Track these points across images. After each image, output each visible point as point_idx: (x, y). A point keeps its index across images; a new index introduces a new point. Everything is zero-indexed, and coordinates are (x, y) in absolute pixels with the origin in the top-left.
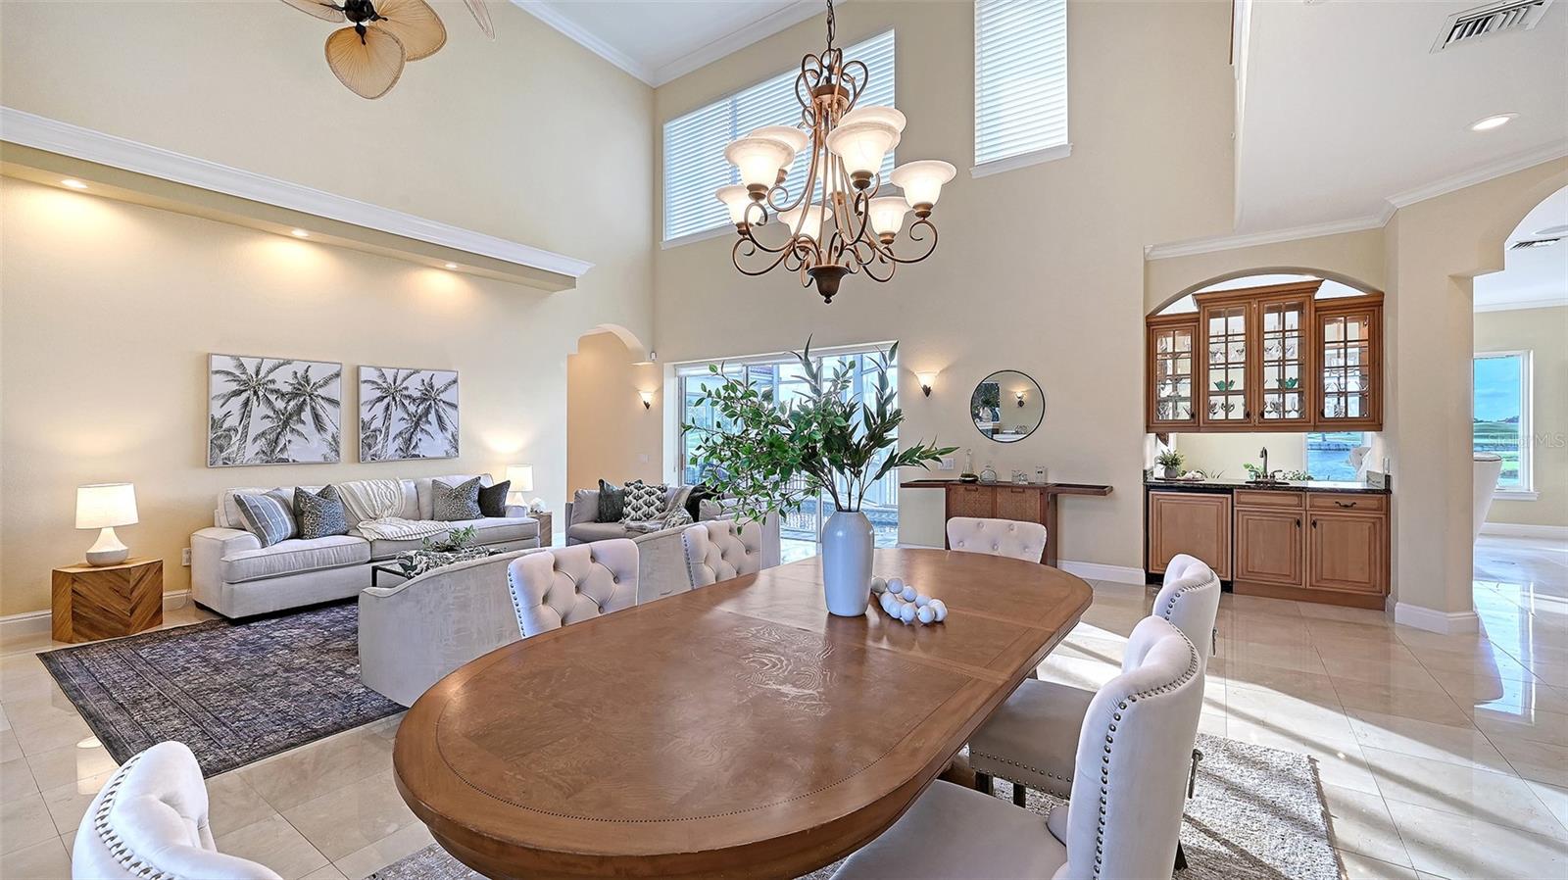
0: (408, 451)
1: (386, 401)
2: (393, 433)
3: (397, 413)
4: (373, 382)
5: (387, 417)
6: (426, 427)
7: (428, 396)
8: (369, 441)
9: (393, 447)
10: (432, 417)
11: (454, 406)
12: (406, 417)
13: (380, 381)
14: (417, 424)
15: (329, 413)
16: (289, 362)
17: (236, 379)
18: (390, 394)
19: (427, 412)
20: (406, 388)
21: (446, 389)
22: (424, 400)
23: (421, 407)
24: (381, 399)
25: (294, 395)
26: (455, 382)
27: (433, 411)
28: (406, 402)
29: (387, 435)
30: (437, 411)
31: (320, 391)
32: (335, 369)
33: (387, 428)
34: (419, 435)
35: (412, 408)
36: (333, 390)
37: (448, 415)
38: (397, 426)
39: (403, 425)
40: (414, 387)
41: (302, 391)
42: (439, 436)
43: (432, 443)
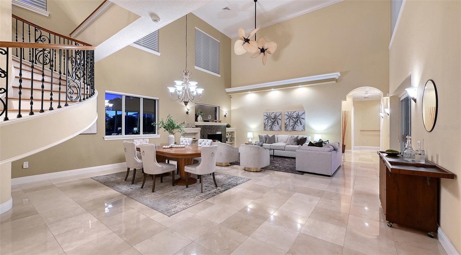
0: (293, 129)
1: (289, 119)
2: (291, 125)
3: (291, 121)
4: (287, 115)
5: (289, 122)
6: (297, 124)
7: (298, 117)
8: (286, 127)
9: (290, 128)
10: (299, 122)
11: (304, 119)
12: (293, 122)
13: (288, 115)
14: (295, 123)
15: (279, 121)
16: (273, 113)
17: (267, 117)
18: (290, 117)
19: (298, 120)
20: (293, 116)
21: (302, 115)
22: (297, 118)
23: (296, 119)
24: (288, 118)
25: (274, 118)
26: (304, 113)
27: (299, 120)
28: (293, 119)
29: (289, 126)
30: (300, 120)
31: (278, 118)
32: (280, 113)
33: (289, 124)
34: (296, 126)
35: (294, 120)
36: (280, 117)
37: (302, 121)
38: (291, 124)
39: (293, 124)
40: (295, 115)
41: (275, 118)
42: (300, 126)
43: (299, 127)
